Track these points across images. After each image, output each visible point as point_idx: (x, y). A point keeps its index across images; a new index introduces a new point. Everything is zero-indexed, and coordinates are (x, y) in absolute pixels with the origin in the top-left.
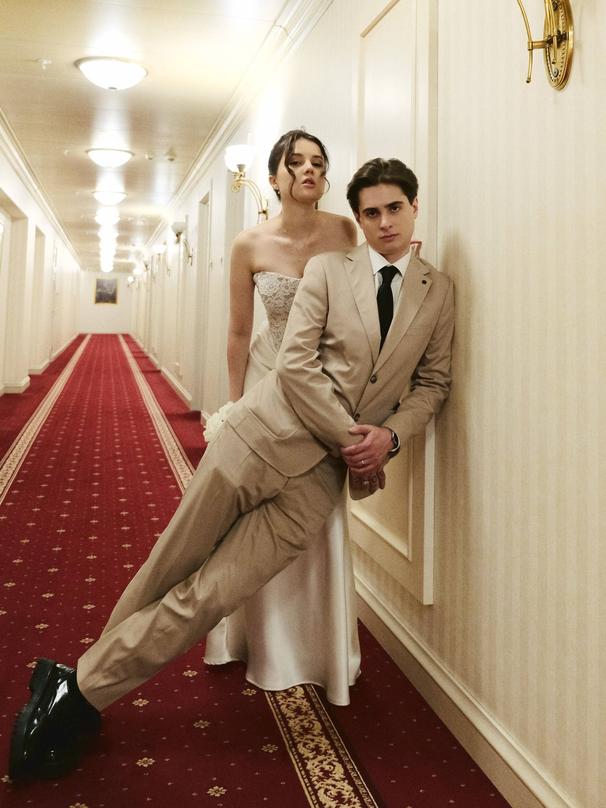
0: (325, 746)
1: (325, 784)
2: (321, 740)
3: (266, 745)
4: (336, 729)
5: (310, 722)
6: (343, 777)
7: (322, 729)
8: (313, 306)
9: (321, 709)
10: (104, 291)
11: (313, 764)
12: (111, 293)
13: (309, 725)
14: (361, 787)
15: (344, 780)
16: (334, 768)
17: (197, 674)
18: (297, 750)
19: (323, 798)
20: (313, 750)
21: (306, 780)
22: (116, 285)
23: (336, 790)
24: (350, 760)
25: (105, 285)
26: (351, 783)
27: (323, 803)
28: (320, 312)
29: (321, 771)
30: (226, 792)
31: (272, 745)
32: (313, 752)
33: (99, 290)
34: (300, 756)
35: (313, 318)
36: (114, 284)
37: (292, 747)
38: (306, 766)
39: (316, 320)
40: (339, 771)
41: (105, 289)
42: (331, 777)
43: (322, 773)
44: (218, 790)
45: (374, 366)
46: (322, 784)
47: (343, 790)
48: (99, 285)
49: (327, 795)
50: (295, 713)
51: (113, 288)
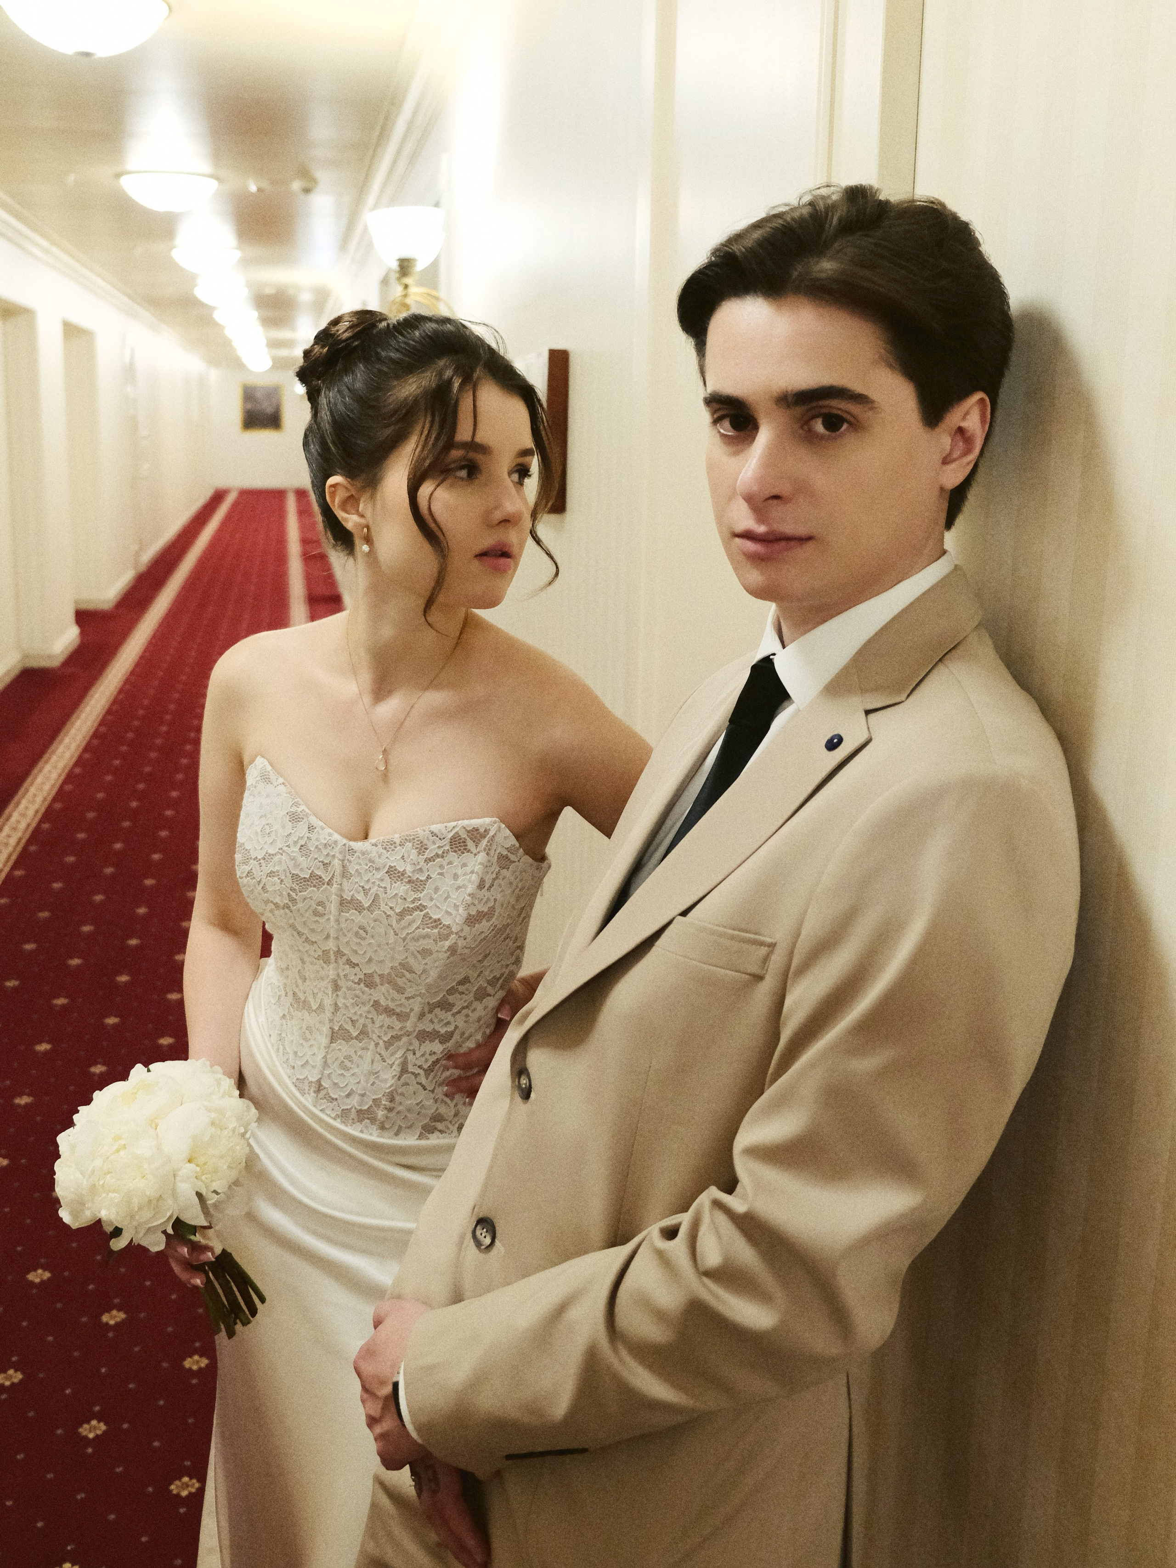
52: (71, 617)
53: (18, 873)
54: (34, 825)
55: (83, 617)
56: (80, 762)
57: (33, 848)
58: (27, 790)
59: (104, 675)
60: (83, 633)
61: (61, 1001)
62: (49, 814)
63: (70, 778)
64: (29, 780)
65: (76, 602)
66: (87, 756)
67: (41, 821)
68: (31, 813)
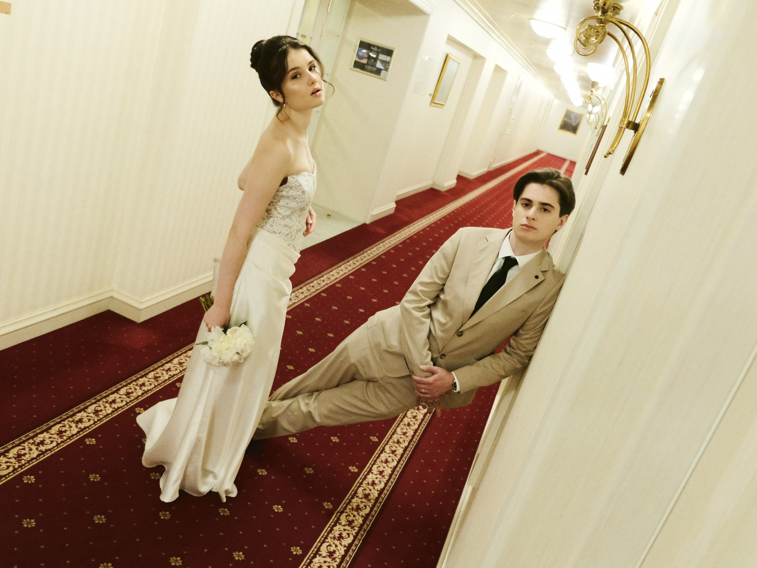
0: (358, 523)
1: (333, 542)
2: (359, 519)
3: (328, 503)
4: (375, 519)
5: (365, 506)
6: (364, 515)
7: (367, 514)
8: (442, 267)
9: (380, 503)
10: (569, 121)
11: (339, 528)
12: (574, 124)
13: (363, 507)
14: (349, 557)
15: (345, 546)
16: (348, 538)
17: (338, 442)
18: (340, 516)
19: (324, 547)
20: (348, 521)
21: (326, 534)
22: (581, 119)
23: (335, 549)
24: (360, 540)
25: (572, 117)
26: (346, 552)
27: (320, 550)
28: (443, 272)
29: (339, 534)
30: (281, 512)
31: (331, 504)
32: (347, 522)
33: (566, 119)
34: (339, 519)
35: (437, 275)
36: (579, 118)
37: (339, 513)
38: (335, 527)
39: (439, 278)
40: (347, 541)
41: (571, 119)
42: (341, 541)
43: (338, 536)
44: (279, 508)
45: (462, 326)
46: (332, 541)
47: (339, 551)
48: (568, 114)
49: (327, 548)
50: (363, 496)
51: (578, 121)
52: (456, 176)
53: (400, 246)
54: (412, 235)
55: (460, 178)
56: (435, 223)
57: (408, 241)
58: (414, 224)
59: (458, 200)
60: (457, 183)
61: (396, 283)
62: (418, 234)
63: (430, 226)
64: (416, 222)
65: (460, 171)
66: (443, 219)
67: (427, 227)
68: (412, 231)
